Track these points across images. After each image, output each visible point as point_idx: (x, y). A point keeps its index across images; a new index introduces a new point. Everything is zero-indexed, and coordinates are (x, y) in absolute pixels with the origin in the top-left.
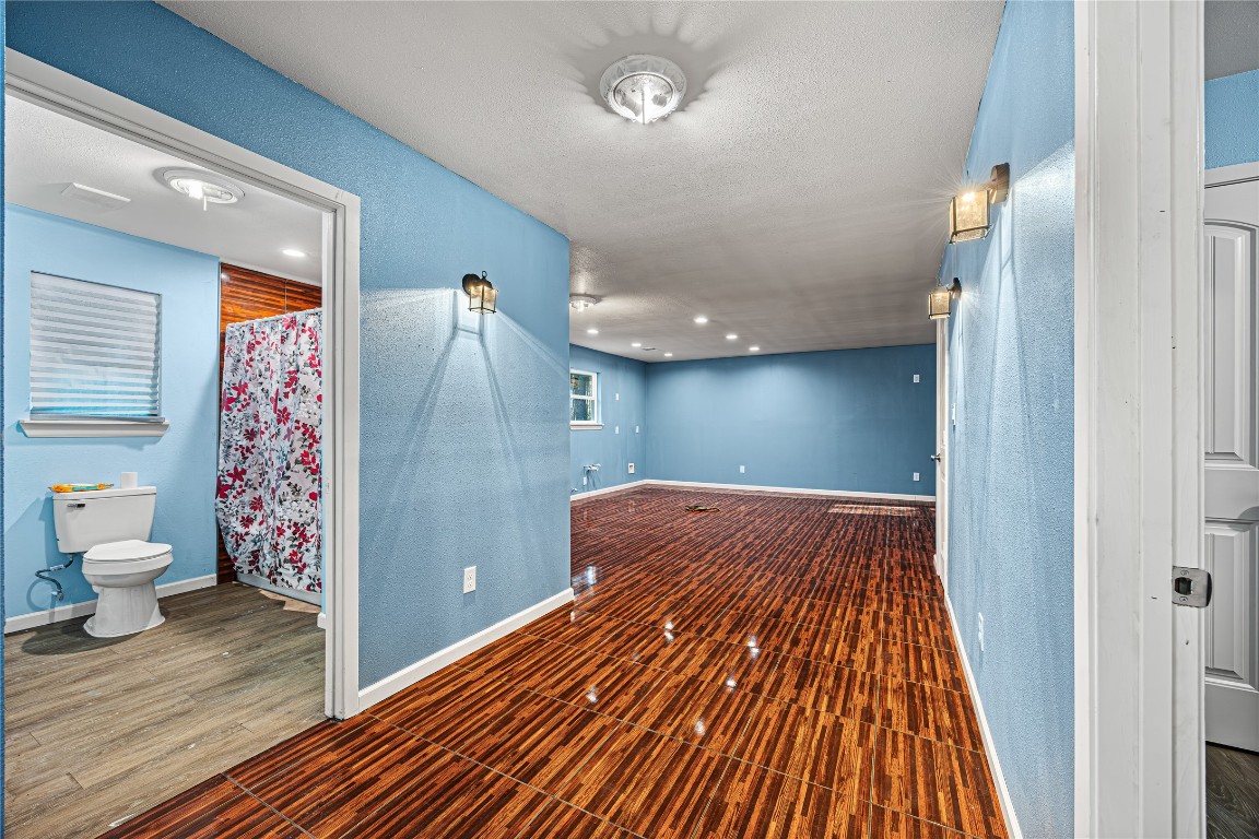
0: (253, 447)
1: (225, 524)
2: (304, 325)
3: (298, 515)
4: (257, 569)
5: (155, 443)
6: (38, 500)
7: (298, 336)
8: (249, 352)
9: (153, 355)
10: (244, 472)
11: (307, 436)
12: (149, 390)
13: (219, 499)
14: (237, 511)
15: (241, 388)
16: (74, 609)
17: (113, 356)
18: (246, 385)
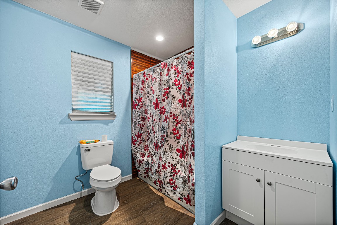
0: (144, 124)
1: (135, 156)
2: (172, 64)
3: (172, 160)
4: (148, 176)
5: (112, 122)
6: (76, 146)
7: (169, 70)
8: (143, 84)
9: (110, 87)
10: (141, 134)
11: (175, 120)
12: (110, 101)
13: (133, 145)
14: (139, 151)
15: (140, 100)
16: (88, 191)
17: (98, 87)
18: (141, 98)
